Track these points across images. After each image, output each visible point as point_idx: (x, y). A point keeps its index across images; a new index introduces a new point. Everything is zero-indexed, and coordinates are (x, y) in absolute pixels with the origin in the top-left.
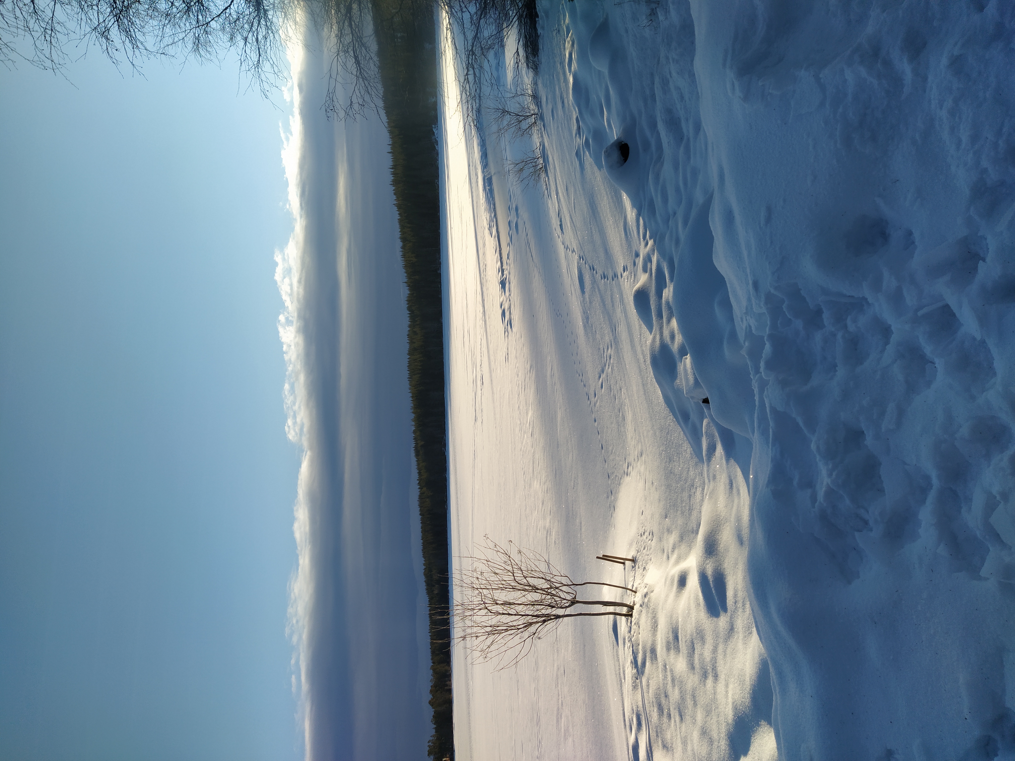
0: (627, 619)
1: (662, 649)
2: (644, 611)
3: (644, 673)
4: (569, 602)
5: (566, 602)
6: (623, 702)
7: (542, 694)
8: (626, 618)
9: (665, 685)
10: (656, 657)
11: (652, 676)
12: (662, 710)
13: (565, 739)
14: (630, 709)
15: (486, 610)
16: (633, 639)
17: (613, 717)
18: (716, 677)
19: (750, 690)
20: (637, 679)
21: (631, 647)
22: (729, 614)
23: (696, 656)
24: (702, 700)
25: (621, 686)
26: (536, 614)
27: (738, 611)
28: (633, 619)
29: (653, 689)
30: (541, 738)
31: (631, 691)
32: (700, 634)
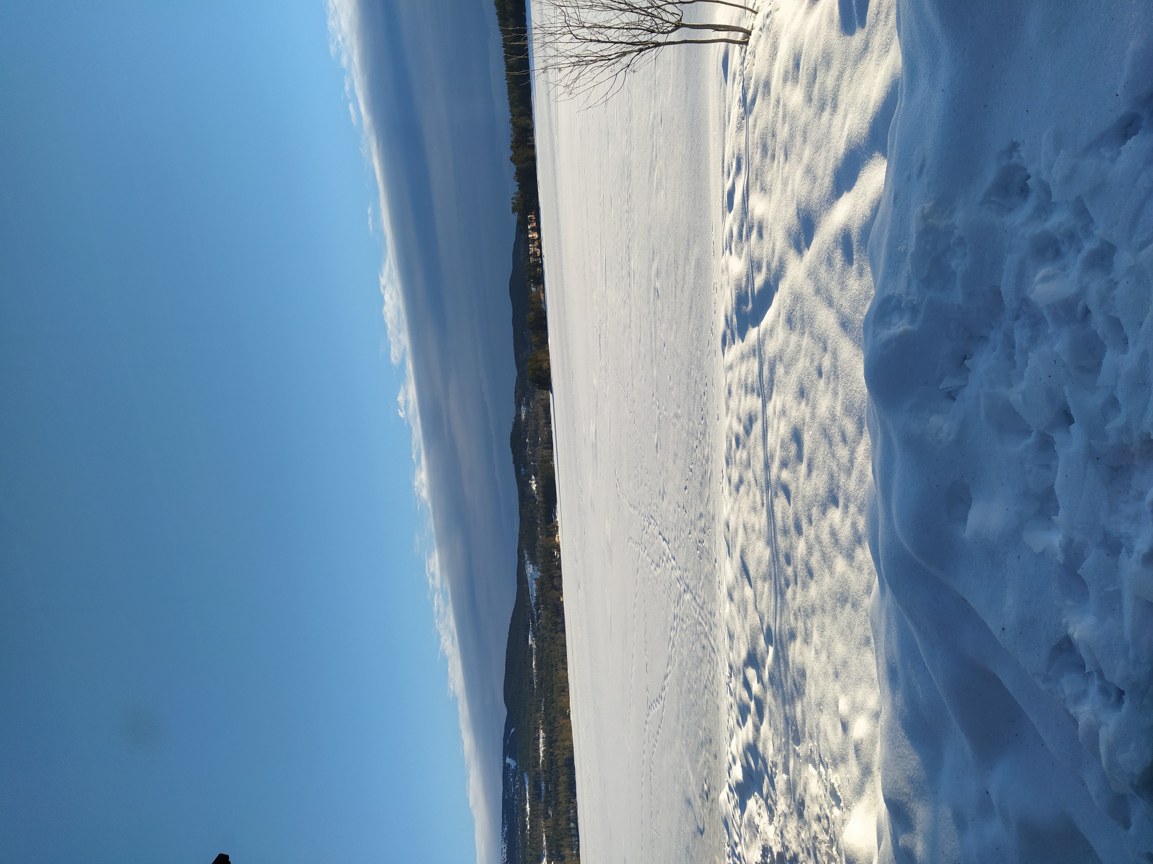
0: (742, 48)
1: (778, 81)
2: (764, 36)
3: (752, 112)
4: (674, 25)
5: (669, 26)
6: (724, 148)
7: (635, 146)
8: (740, 47)
9: (774, 123)
10: (770, 92)
11: (761, 114)
12: (767, 151)
13: (657, 191)
14: (731, 153)
15: (572, 35)
16: (744, 73)
17: (712, 166)
18: (835, 107)
19: (871, 119)
20: (743, 119)
21: (742, 82)
22: (866, 29)
23: (817, 86)
24: (812, 136)
25: (724, 131)
26: (631, 41)
27: (878, 25)
28: (748, 47)
29: (760, 128)
30: (631, 192)
31: (735, 133)
32: (827, 59)
